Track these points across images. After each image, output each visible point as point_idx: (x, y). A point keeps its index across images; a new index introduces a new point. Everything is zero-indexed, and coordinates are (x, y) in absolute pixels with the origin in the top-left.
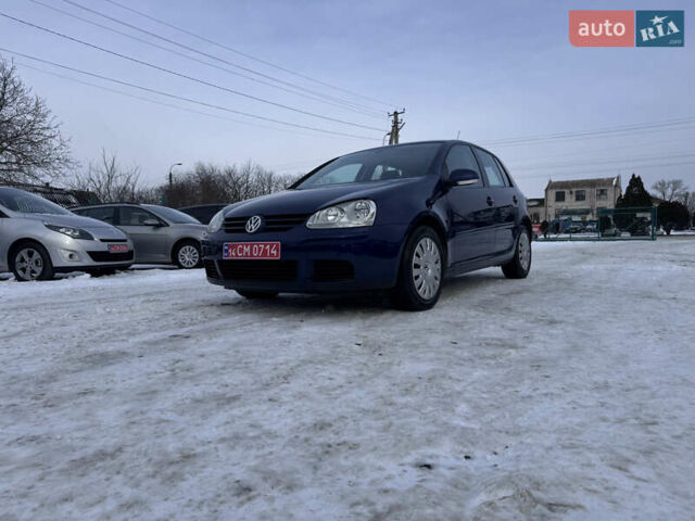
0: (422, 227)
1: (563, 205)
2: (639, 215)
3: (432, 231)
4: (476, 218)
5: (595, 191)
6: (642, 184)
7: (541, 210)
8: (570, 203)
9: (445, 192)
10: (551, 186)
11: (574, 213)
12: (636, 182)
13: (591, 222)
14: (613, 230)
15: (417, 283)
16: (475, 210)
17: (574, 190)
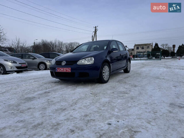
0: (105, 63)
1: (138, 50)
2: (157, 54)
3: (107, 64)
4: (117, 58)
5: (146, 47)
6: (158, 45)
7: (133, 52)
8: (140, 50)
9: (110, 54)
10: (135, 45)
11: (141, 52)
12: (156, 45)
13: (145, 55)
14: (151, 57)
15: (104, 77)
16: (117, 56)
17: (141, 46)
